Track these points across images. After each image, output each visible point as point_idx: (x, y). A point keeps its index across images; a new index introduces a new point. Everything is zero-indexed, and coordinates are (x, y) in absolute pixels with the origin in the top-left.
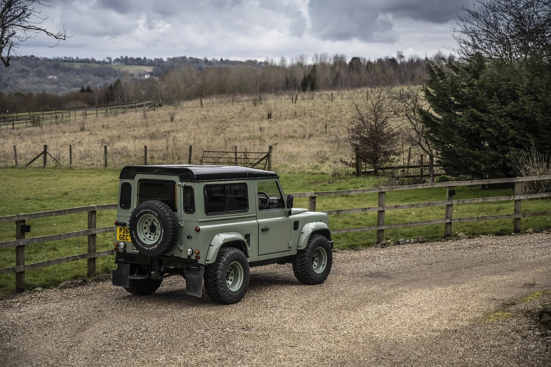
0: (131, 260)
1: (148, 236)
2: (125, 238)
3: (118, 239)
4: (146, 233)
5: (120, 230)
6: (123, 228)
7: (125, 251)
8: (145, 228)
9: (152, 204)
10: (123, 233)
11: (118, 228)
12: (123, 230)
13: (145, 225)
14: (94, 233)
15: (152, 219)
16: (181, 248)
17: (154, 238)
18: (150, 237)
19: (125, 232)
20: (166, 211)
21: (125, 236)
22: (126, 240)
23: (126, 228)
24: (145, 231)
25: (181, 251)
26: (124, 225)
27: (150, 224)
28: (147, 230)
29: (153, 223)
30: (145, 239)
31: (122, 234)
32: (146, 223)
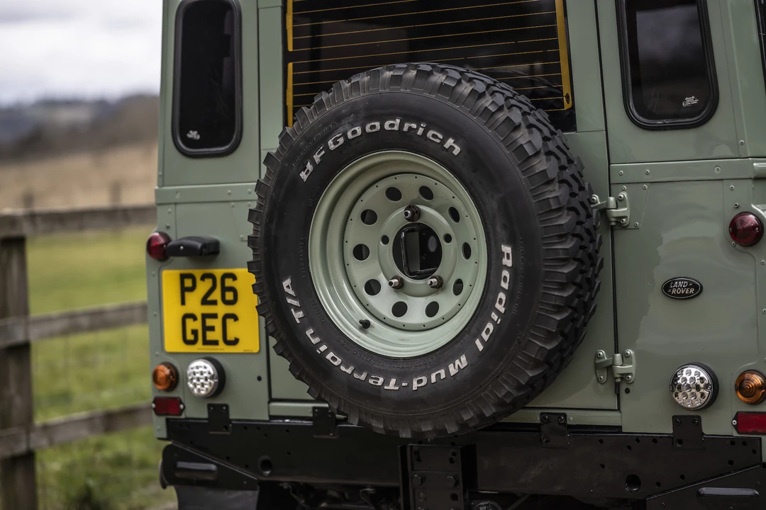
0: (267, 465)
1: (383, 302)
2: (216, 335)
3: (173, 342)
4: (373, 287)
5: (184, 290)
6: (198, 273)
7: (218, 412)
8: (361, 252)
9: (412, 83)
10: (205, 301)
11: (170, 279)
12: (203, 287)
13: (358, 233)
14: (19, 337)
15: (409, 185)
16: (620, 368)
17: (432, 309)
18: (400, 309)
19: (216, 295)
20: (516, 117)
21: (217, 323)
22: (222, 347)
23: (218, 273)
24: (362, 272)
25: (620, 385)
26: (208, 252)
27: (395, 220)
28: (381, 266)
29: (417, 213)
30: (365, 325)
31: (198, 310)
32: (369, 217)
